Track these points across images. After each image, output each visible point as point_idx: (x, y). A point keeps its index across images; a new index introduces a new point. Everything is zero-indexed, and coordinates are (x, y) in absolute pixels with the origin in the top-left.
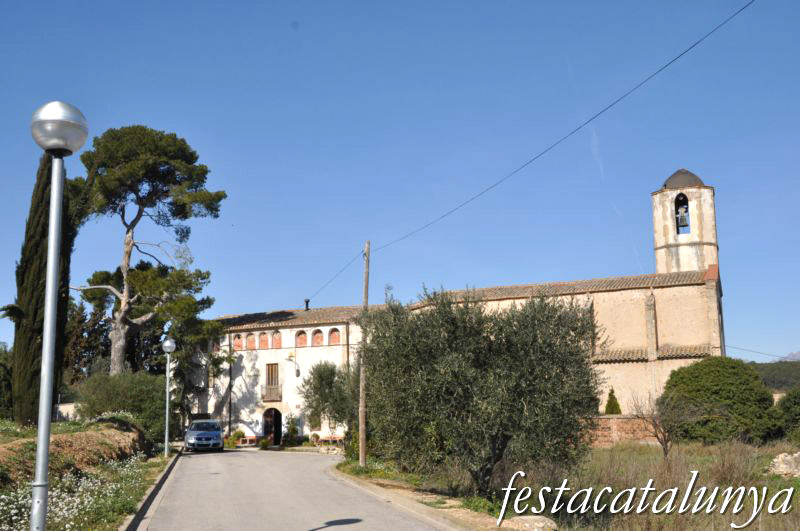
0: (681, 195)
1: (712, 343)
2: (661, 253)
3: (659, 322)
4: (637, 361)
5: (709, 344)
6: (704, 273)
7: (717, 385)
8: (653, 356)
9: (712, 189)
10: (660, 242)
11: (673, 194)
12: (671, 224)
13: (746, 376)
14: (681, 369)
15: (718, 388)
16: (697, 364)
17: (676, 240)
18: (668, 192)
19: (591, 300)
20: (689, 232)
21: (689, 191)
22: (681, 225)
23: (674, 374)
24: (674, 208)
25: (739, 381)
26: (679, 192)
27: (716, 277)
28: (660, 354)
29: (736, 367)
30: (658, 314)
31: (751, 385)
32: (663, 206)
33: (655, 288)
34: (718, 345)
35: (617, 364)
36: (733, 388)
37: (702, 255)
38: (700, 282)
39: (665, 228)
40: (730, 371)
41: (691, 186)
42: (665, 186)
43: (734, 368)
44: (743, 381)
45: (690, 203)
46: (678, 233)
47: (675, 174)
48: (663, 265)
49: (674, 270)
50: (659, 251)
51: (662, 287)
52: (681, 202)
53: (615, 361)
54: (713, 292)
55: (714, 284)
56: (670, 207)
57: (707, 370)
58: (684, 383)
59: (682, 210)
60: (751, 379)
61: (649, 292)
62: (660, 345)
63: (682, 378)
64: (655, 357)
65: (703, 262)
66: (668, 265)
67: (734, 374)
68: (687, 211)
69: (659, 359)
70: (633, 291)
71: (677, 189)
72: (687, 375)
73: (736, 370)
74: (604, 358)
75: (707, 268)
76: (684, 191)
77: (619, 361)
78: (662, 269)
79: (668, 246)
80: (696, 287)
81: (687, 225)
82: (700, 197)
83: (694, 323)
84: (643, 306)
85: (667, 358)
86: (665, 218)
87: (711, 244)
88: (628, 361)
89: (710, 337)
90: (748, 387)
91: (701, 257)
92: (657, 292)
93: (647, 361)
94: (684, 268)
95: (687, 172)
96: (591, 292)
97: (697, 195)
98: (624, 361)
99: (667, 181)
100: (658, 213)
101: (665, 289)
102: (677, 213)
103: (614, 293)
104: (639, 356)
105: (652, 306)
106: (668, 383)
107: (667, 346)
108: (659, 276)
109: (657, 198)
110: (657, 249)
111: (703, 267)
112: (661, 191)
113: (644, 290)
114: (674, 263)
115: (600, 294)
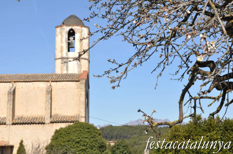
0: (72, 29)
1: (80, 114)
2: (59, 62)
3: (53, 101)
4: (39, 123)
5: (79, 115)
6: (80, 75)
7: (79, 138)
8: (48, 121)
9: (88, 28)
10: (58, 55)
11: (67, 29)
12: (65, 46)
13: (95, 134)
14: (61, 129)
15: (79, 140)
16: (70, 126)
17: (67, 55)
18: (65, 27)
19: (14, 86)
20: (74, 51)
21: (76, 28)
22: (70, 47)
23: (57, 132)
24: (67, 37)
25: (90, 136)
26: (70, 28)
27: (86, 78)
28: (52, 120)
29: (90, 128)
30: (53, 97)
31: (96, 138)
32: (61, 35)
33: (52, 81)
34: (84, 115)
35: (27, 125)
36: (87, 140)
37: (80, 65)
38: (77, 80)
39: (62, 47)
40: (87, 130)
41: (78, 25)
42: (63, 23)
43: (88, 129)
44: (92, 136)
45: (76, 34)
46: (69, 51)
47: (69, 17)
48: (59, 69)
49: (65, 72)
50: (57, 60)
51: (56, 81)
52: (71, 33)
53: (26, 123)
54: (83, 86)
55: (84, 81)
56: (66, 36)
57: (74, 130)
58: (61, 137)
59: (71, 38)
60: (97, 135)
61: (49, 84)
62: (52, 115)
63: (61, 134)
64: (49, 122)
65: (81, 69)
66: (62, 69)
67: (89, 132)
68: (74, 39)
69: (51, 122)
70: (40, 82)
71: (69, 26)
72: (63, 132)
73: (89, 130)
74: (19, 121)
75: (82, 72)
76: (74, 28)
77: (28, 124)
78: (58, 71)
79: (62, 58)
80: (75, 83)
81: (73, 47)
82: (81, 32)
83: (72, 103)
84: (45, 92)
85: (56, 122)
86: (62, 42)
87: (85, 59)
88: (33, 124)
89: (80, 111)
90: (95, 139)
91: (80, 66)
92: (53, 84)
93: (44, 124)
94: (71, 72)
95: (76, 17)
96: (15, 82)
97: (80, 30)
98: (31, 123)
99: (65, 20)
100: (58, 39)
101: (58, 83)
102: (69, 40)
103: (29, 83)
104: (40, 121)
105: (50, 92)
106: (53, 137)
107: (57, 115)
108: (56, 75)
109: (58, 29)
110: (56, 59)
111: (81, 71)
112: (61, 26)
113: (46, 83)
114: (65, 68)
115: (20, 83)
